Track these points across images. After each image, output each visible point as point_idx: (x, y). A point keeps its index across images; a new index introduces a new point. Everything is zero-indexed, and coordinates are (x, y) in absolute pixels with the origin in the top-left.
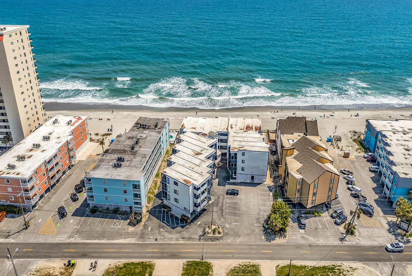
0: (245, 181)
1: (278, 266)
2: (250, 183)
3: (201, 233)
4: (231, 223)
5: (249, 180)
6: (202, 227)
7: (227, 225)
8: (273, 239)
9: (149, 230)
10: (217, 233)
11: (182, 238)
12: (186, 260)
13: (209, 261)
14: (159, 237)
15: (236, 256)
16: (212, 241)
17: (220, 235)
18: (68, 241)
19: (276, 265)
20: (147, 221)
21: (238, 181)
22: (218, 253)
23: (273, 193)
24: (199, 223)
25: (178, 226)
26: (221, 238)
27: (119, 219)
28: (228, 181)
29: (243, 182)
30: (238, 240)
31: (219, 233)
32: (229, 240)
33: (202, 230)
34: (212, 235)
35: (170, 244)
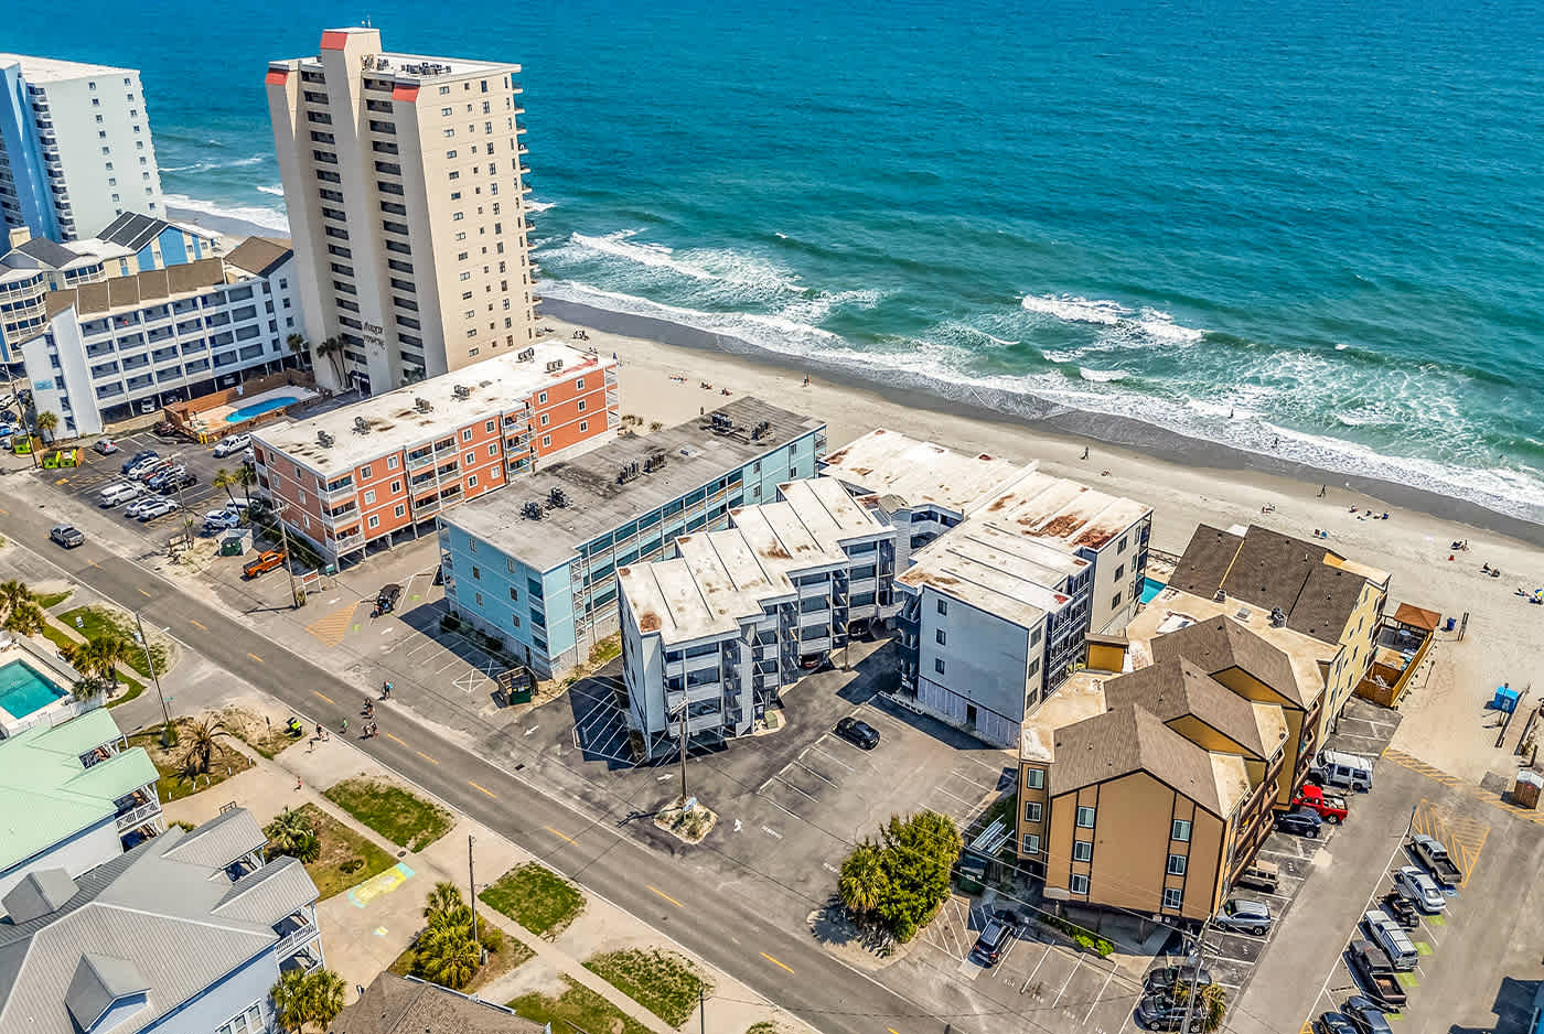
0: (942, 718)
1: (767, 1025)
2: (955, 730)
3: (643, 808)
4: (756, 823)
5: (957, 720)
6: (663, 793)
7: (738, 822)
8: (839, 939)
9: (528, 732)
10: (684, 830)
11: (584, 796)
12: (534, 858)
13: (586, 892)
14: (531, 764)
15: (672, 921)
16: (651, 845)
17: (691, 842)
18: (342, 675)
19: (763, 1019)
20: (544, 707)
21: (920, 706)
22: (631, 886)
23: (1005, 796)
24: (668, 777)
25: (604, 759)
26: (685, 850)
27: (485, 672)
28: (885, 695)
29: (931, 718)
30: (728, 884)
31: (693, 833)
32: (700, 869)
33: (657, 799)
34: (667, 828)
35: (537, 795)
